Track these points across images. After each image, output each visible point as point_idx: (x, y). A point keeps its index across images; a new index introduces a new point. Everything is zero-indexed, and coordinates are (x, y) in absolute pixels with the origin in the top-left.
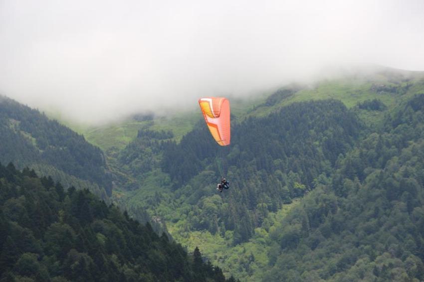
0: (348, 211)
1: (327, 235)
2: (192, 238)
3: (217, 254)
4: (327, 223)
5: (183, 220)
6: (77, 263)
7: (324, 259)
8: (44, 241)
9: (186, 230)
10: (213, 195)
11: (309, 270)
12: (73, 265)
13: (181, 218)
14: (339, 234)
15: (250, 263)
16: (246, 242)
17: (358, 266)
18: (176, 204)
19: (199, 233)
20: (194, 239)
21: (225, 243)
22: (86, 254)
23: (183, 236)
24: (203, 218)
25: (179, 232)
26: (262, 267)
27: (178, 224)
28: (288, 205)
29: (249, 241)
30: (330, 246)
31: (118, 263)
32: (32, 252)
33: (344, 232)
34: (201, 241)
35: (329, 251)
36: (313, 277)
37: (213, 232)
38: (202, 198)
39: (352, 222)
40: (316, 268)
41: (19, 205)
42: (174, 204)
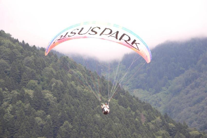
0: (203, 78)
1: (193, 88)
2: (134, 92)
3: (145, 99)
4: (193, 83)
5: (131, 84)
6: (54, 84)
7: (191, 98)
8: (41, 75)
9: (132, 89)
10: (144, 73)
11: (184, 103)
12: (53, 85)
13: (130, 84)
14: (198, 87)
15: (159, 102)
16: (158, 93)
17: (205, 100)
18: (128, 78)
19: (137, 90)
20: (135, 92)
21: (149, 94)
22: (60, 81)
23: (131, 91)
24: (140, 83)
25: (129, 90)
26: (165, 103)
27: (128, 86)
28: (177, 77)
29: (159, 93)
30: (194, 93)
31: (74, 85)
32: (35, 80)
33: (201, 87)
34: (138, 93)
35: (193, 95)
36: (186, 106)
37: (144, 89)
38: (139, 75)
39: (204, 82)
40: (187, 102)
41: (31, 60)
42: (127, 78)
